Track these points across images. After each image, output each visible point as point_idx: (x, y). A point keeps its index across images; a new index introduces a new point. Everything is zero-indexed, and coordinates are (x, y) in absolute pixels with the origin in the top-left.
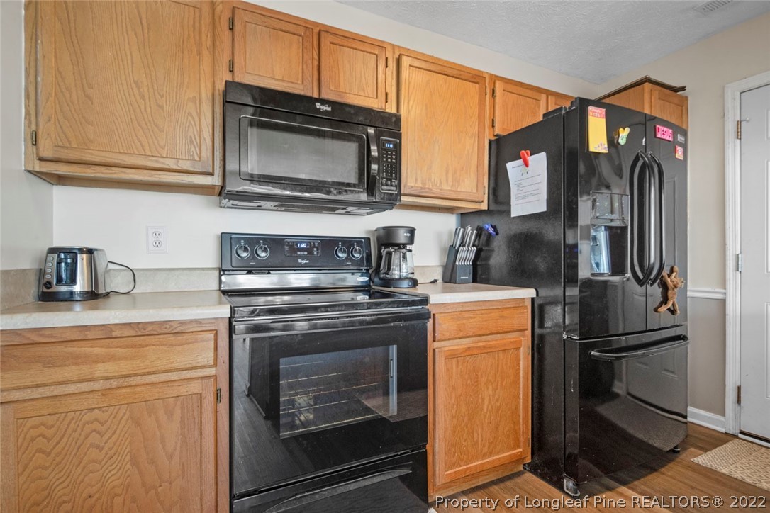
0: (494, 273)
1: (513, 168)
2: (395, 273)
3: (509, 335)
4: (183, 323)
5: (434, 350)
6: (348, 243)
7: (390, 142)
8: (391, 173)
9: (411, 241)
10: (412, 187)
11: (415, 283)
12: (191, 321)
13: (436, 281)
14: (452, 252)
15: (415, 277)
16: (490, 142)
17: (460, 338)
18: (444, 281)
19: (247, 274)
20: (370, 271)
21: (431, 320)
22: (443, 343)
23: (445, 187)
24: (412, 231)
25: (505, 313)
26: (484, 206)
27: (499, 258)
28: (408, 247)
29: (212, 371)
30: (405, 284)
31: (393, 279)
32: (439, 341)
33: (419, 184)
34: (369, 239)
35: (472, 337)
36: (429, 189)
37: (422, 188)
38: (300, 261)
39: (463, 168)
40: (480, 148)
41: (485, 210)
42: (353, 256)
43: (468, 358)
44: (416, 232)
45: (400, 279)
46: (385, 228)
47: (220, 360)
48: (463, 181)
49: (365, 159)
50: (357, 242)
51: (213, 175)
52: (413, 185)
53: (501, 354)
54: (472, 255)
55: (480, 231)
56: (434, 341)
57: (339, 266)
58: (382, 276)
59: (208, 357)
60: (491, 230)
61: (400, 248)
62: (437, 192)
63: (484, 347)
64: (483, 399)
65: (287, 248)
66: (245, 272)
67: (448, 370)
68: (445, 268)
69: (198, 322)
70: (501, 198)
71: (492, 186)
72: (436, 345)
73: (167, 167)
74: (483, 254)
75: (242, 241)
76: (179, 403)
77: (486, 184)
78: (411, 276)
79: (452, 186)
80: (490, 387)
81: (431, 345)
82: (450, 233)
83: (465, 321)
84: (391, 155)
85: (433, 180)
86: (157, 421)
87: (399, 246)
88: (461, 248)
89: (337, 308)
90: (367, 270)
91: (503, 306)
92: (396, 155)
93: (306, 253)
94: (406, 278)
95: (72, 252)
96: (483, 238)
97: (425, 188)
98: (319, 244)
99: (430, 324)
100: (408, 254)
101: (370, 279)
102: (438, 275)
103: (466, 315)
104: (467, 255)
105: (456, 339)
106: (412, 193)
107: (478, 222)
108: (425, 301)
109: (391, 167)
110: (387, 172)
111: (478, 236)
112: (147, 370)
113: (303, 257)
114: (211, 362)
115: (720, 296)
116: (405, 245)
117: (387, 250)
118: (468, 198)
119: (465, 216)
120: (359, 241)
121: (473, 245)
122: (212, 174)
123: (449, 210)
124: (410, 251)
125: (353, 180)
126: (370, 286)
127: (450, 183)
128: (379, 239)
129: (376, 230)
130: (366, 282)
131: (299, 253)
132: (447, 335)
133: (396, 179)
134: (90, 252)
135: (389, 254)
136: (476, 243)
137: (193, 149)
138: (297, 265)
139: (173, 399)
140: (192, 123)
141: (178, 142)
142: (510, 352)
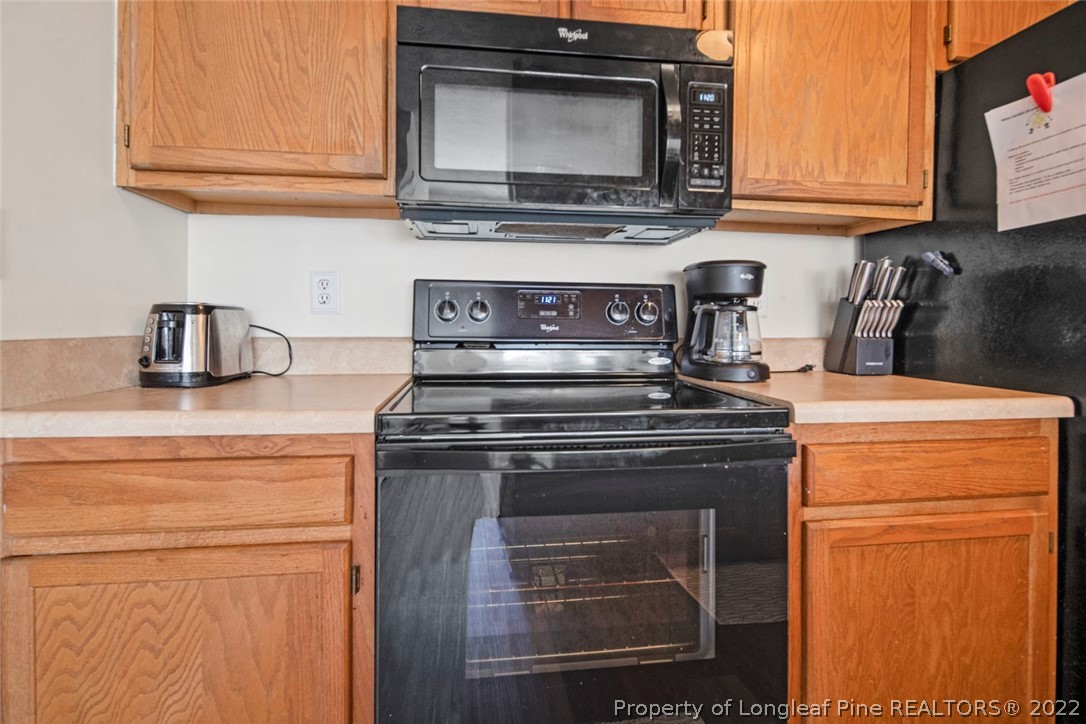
1: (1000, 119)
2: (722, 352)
3: (998, 504)
4: (293, 439)
5: (804, 525)
6: (632, 295)
7: (708, 91)
8: (711, 153)
9: (756, 288)
10: (757, 181)
11: (763, 373)
12: (309, 437)
13: (810, 368)
14: (845, 311)
15: (763, 360)
16: (939, 78)
17: (869, 503)
18: (828, 368)
19: (457, 348)
20: (676, 347)
21: (797, 461)
22: (825, 512)
23: (832, 178)
24: (758, 269)
25: (989, 451)
26: (925, 214)
27: (953, 325)
28: (751, 301)
29: (345, 532)
30: (742, 374)
31: (717, 364)
32: (816, 505)
33: (774, 174)
34: (672, 287)
35: (899, 501)
36: (794, 182)
37: (779, 182)
38: (543, 327)
39: (873, 137)
40: (916, 91)
41: (924, 223)
42: (641, 319)
43: (888, 550)
44: (766, 271)
45: (732, 365)
46: (700, 266)
47: (359, 513)
48: (875, 163)
49: (656, 128)
50: (649, 293)
51: (386, 179)
52: (759, 175)
53: (975, 547)
54: (893, 317)
55: (912, 268)
56: (804, 503)
57: (613, 338)
58: (695, 357)
59: (338, 506)
60: (943, 265)
61: (732, 304)
62: (813, 187)
63: (931, 528)
64: (927, 645)
65: (521, 305)
66: (455, 345)
67: (837, 571)
68: (829, 343)
69: (321, 439)
70: (965, 194)
71: (944, 169)
72: (809, 513)
73: (312, 169)
74: (918, 315)
75: (448, 294)
76: (284, 586)
77: (929, 167)
78: (755, 358)
79: (848, 174)
80: (947, 620)
81: (796, 514)
82: (842, 275)
83: (880, 466)
84: (712, 115)
85: (803, 165)
86: (248, 617)
87: (728, 300)
88: (868, 303)
90: (670, 345)
91: (980, 433)
92: (721, 116)
93: (554, 313)
94: (745, 363)
95: (178, 312)
96: (920, 283)
97: (785, 182)
98: (577, 296)
99: (793, 468)
100: (750, 315)
101: (674, 361)
102: (815, 356)
103: (886, 451)
104: (881, 317)
105: (858, 503)
106: (759, 192)
107: (908, 249)
108: (784, 417)
109: (711, 140)
110: (701, 151)
111: (908, 278)
113: (549, 321)
114: (341, 516)
116: (742, 299)
117: (705, 306)
118: (887, 198)
119: (873, 240)
120: (651, 291)
121: (896, 297)
122: (382, 178)
123: (839, 228)
124: (754, 309)
125: (633, 170)
126: (674, 374)
127: (843, 167)
128: (690, 287)
129: (685, 270)
130: (666, 366)
131: (542, 313)
132: (836, 494)
133: (721, 164)
134: (208, 310)
135: (709, 316)
136: (903, 293)
137: (353, 136)
138: (538, 335)
139: (275, 578)
140: (352, 91)
141: (329, 126)
142: (1002, 542)
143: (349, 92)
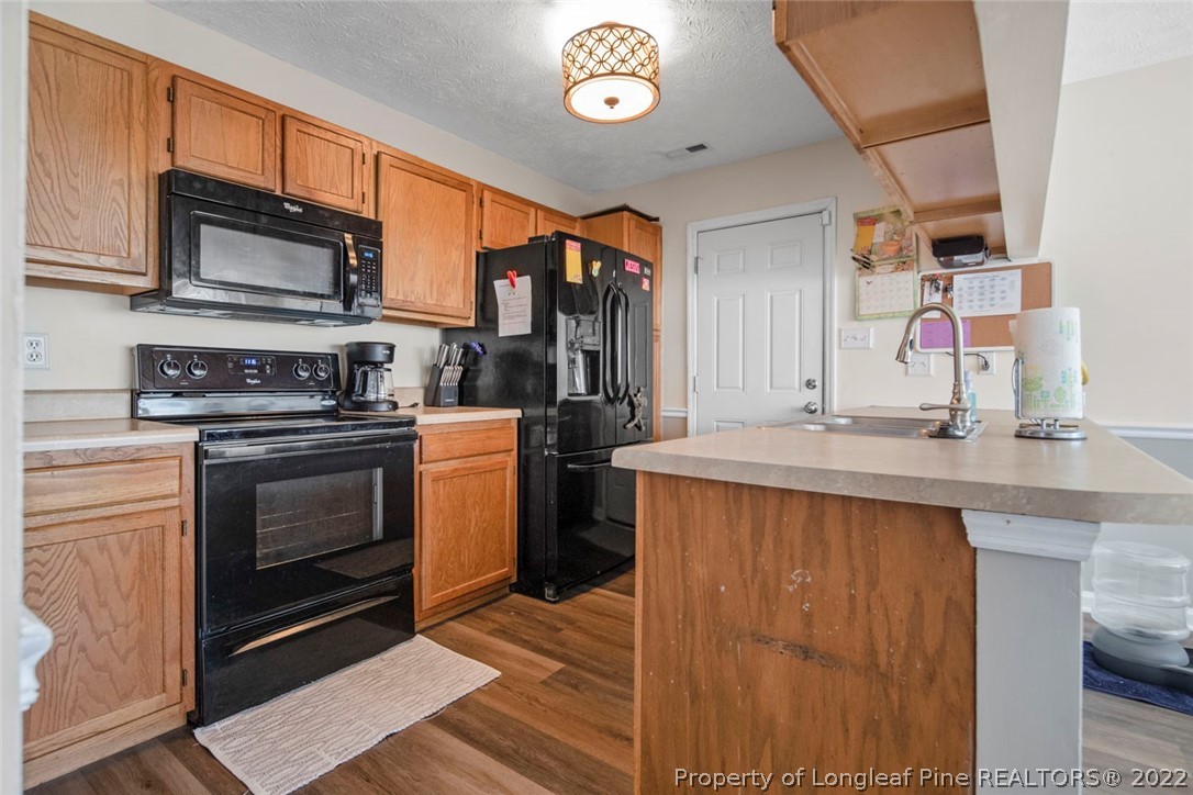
0: (482, 396)
1: (500, 286)
2: (371, 397)
3: (495, 456)
4: (139, 449)
5: (421, 473)
6: (311, 359)
7: (369, 251)
8: (371, 285)
9: (390, 359)
10: (393, 300)
11: (395, 406)
12: (150, 447)
13: (417, 404)
14: (435, 372)
15: (395, 399)
16: (478, 254)
17: (447, 460)
18: (426, 404)
19: (173, 397)
20: (338, 393)
21: (418, 441)
22: (430, 465)
23: (429, 301)
24: (391, 348)
25: (492, 434)
26: (471, 323)
27: (487, 378)
28: (386, 366)
29: (175, 502)
30: (384, 407)
31: (370, 402)
32: (426, 463)
33: (401, 297)
34: (336, 355)
35: (459, 458)
36: (411, 302)
37: (404, 301)
38: (249, 381)
39: (448, 281)
40: (467, 261)
41: (470, 328)
42: (318, 375)
43: (455, 480)
44: (396, 349)
45: (377, 402)
46: (359, 344)
47: (185, 490)
48: (449, 295)
49: (340, 267)
50: (321, 358)
51: (146, 276)
52: (395, 299)
53: (488, 475)
54: (458, 375)
55: (467, 348)
56: (421, 463)
57: (300, 388)
58: (354, 398)
59: (174, 486)
60: (479, 349)
61: (377, 367)
62: (420, 306)
63: (471, 468)
64: (470, 521)
65: (230, 365)
66: (170, 395)
67: (434, 492)
68: (427, 390)
69: (158, 447)
70: (490, 315)
71: (479, 302)
72: (423, 467)
73: (85, 264)
74: (470, 374)
75: (169, 356)
76: (137, 537)
77: (473, 300)
78: (391, 398)
79: (437, 300)
80: (478, 509)
81: (418, 468)
82: (433, 351)
83: (452, 442)
84: (372, 265)
85: (415, 293)
86: (111, 559)
87: (377, 365)
88: (446, 367)
89: (319, 430)
90: (334, 392)
91: (489, 426)
92: (377, 266)
93: (256, 371)
94: (385, 401)
96: (470, 357)
97: (407, 302)
98: (272, 360)
99: (416, 446)
100: (386, 374)
101: (338, 403)
102: (419, 398)
103: (454, 436)
104: (452, 375)
105: (443, 460)
106: (393, 306)
107: (464, 339)
108: (412, 422)
109: (371, 279)
110: (366, 284)
111: (465, 355)
112: (100, 502)
113: (252, 377)
114: (176, 490)
115: (683, 415)
116: (382, 363)
117: (362, 369)
118: (455, 314)
119: (449, 333)
120: (324, 357)
121: (459, 365)
122: (144, 275)
123: (433, 324)
124: (389, 370)
125: (327, 290)
126: (337, 411)
127: (435, 296)
128: (350, 356)
129: (347, 345)
130: (333, 406)
131: (246, 371)
132: (434, 457)
133: (376, 291)
135: (365, 374)
136: (463, 362)
137: (119, 242)
138: (244, 386)
139: (129, 534)
140: (119, 211)
141: (98, 233)
142: (497, 472)
143: (115, 209)
